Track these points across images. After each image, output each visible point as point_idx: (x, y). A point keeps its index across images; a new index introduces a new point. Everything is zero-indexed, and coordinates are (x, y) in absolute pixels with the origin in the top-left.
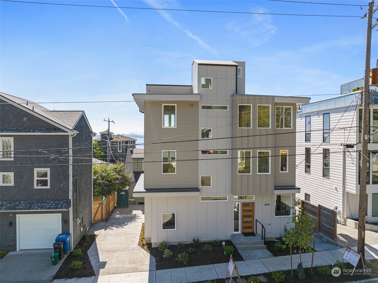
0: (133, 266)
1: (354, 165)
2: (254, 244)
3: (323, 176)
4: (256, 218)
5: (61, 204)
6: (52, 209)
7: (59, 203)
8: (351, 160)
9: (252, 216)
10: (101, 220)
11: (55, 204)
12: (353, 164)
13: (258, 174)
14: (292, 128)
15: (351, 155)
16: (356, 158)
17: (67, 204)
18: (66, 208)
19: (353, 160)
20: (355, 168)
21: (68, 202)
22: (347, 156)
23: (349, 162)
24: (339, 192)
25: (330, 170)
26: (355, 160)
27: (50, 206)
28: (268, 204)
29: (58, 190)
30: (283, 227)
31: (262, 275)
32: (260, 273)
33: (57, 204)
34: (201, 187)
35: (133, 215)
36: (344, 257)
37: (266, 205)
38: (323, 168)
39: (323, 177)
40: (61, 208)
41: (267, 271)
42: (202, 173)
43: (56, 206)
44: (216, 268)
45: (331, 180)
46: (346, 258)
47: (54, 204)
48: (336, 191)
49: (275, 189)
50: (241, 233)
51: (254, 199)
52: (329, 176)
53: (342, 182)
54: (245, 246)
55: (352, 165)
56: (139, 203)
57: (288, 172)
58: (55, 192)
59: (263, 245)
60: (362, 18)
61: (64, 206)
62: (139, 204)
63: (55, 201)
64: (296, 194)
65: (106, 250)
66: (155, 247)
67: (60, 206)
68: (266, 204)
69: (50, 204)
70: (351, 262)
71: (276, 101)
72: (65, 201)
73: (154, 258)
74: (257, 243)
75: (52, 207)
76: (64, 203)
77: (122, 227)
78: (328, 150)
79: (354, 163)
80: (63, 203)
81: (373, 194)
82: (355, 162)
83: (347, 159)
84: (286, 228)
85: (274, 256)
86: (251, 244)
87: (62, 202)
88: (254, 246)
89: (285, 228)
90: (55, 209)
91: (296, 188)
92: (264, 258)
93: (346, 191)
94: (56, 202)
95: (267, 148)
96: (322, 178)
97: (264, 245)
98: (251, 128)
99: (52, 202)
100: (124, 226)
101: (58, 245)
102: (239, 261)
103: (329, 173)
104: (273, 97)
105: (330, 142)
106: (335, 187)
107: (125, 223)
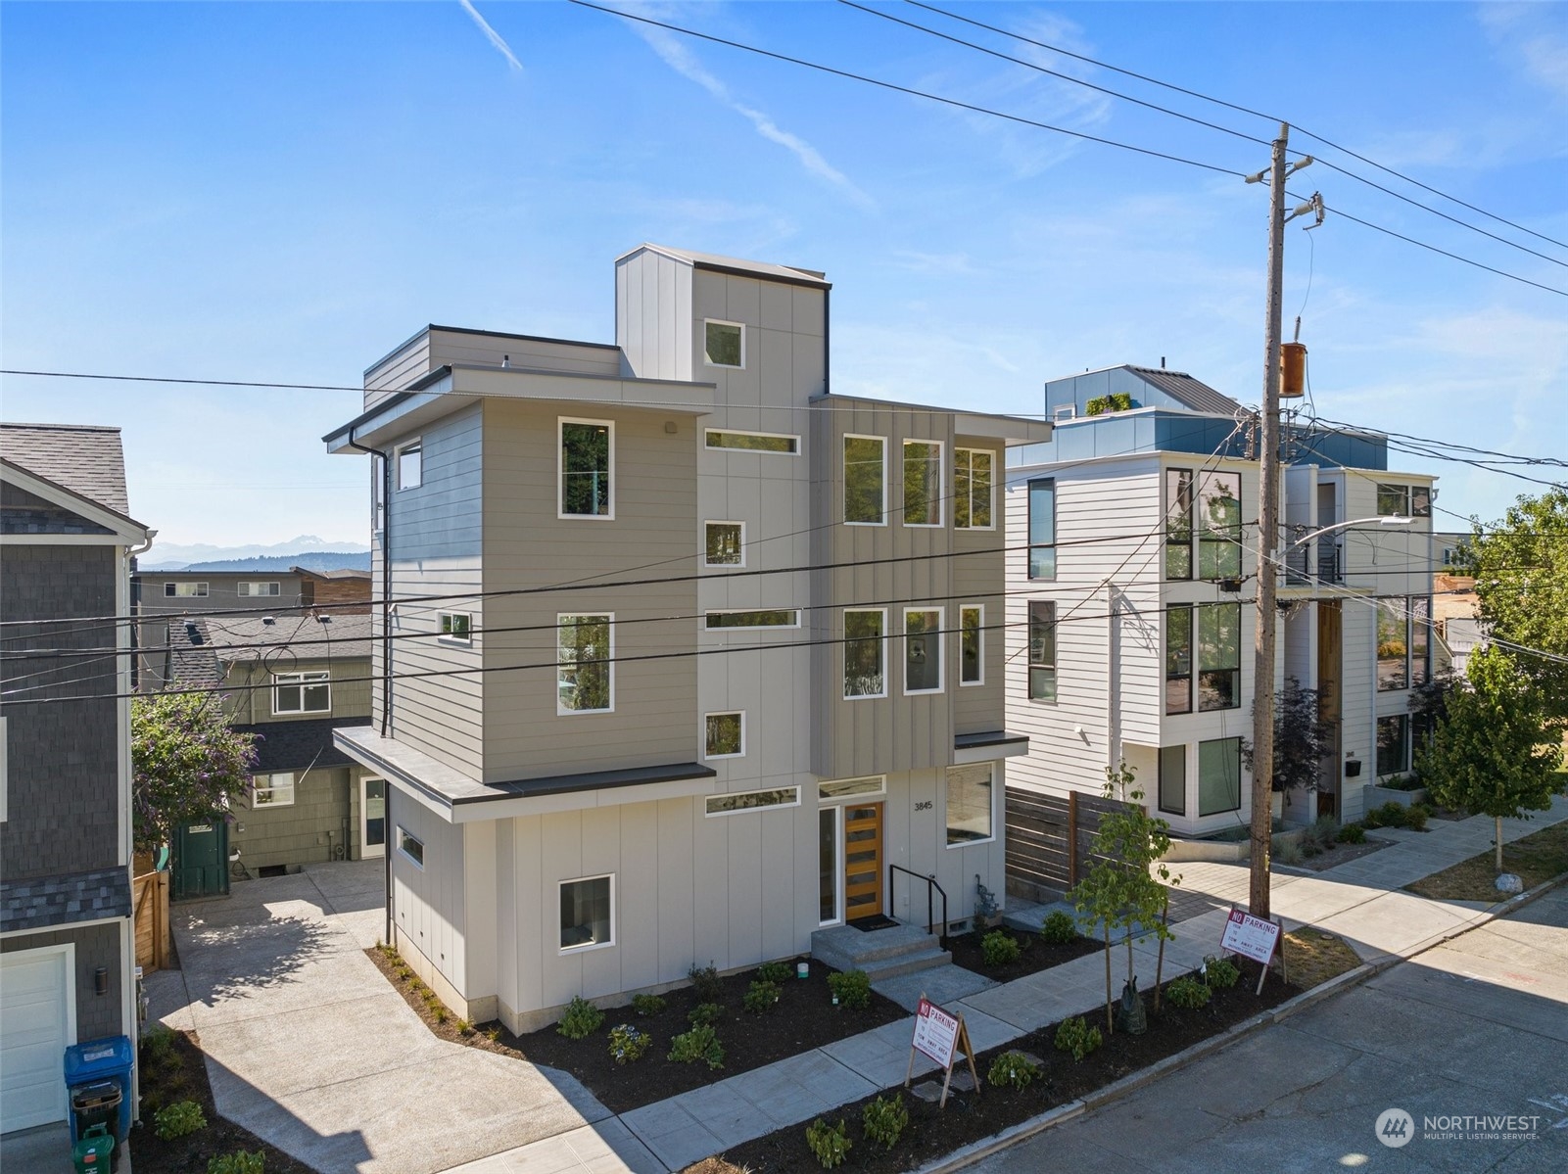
0: (503, 1119)
1: (1153, 650)
2: (911, 952)
3: (1030, 697)
4: (889, 860)
5: (81, 896)
6: (32, 923)
7: (66, 893)
8: (1140, 636)
9: (874, 855)
10: (153, 963)
11: (45, 899)
12: (1147, 648)
13: (908, 696)
14: (993, 527)
15: (1140, 619)
16: (1158, 628)
17: (113, 890)
18: (113, 911)
19: (1148, 635)
20: (1156, 662)
21: (116, 883)
22: (1126, 623)
23: (1132, 642)
24: (1093, 747)
25: (1059, 673)
26: (1155, 634)
27: (15, 910)
28: (928, 805)
29: (54, 826)
30: (971, 882)
31: (1012, 1048)
32: (1001, 1042)
33: (60, 899)
34: (707, 758)
35: (282, 923)
36: (1225, 944)
37: (920, 807)
38: (1030, 668)
39: (1027, 700)
40: (83, 915)
41: (1020, 1034)
42: (711, 704)
43: (52, 910)
44: (839, 1058)
45: (1060, 707)
46: (1233, 943)
47: (41, 901)
48: (1083, 745)
49: (958, 747)
50: (844, 924)
51: (884, 791)
52: (1055, 695)
53: (1106, 713)
54: (885, 965)
55: (1145, 652)
56: (260, 868)
57: (985, 681)
58: (38, 840)
59: (938, 953)
60: (1249, 181)
61: (97, 904)
62: (261, 877)
63: (42, 884)
64: (1006, 759)
65: (306, 1086)
66: (531, 1031)
67: (74, 906)
68: (921, 804)
69: (16, 904)
70: (1252, 953)
71: (960, 429)
72: (98, 876)
73: (565, 1074)
74: (918, 949)
75: (31, 913)
76: (98, 888)
77: (283, 980)
78: (1050, 606)
79: (1151, 646)
80: (90, 890)
81: (1200, 742)
82: (1157, 644)
83: (1123, 633)
84: (981, 883)
85: (999, 983)
86: (901, 955)
87: (81, 886)
88: (912, 959)
89: (980, 886)
90: (52, 924)
91: (1006, 738)
92: (971, 995)
93: (1123, 741)
94: (50, 889)
95: (931, 600)
96: (1027, 702)
97: (945, 951)
98: (885, 523)
99: (25, 892)
100: (288, 976)
101: (103, 1100)
102: (900, 1021)
103: (1055, 687)
104: (951, 414)
105: (1055, 578)
106: (1078, 729)
107: (280, 963)
